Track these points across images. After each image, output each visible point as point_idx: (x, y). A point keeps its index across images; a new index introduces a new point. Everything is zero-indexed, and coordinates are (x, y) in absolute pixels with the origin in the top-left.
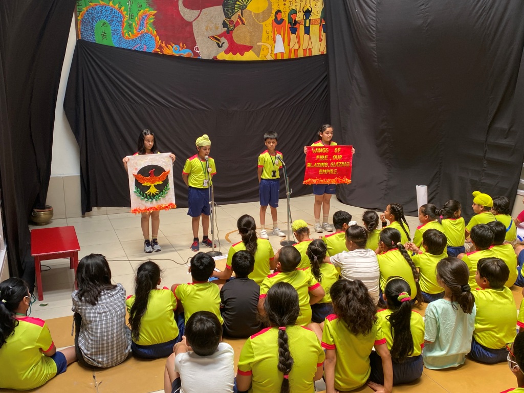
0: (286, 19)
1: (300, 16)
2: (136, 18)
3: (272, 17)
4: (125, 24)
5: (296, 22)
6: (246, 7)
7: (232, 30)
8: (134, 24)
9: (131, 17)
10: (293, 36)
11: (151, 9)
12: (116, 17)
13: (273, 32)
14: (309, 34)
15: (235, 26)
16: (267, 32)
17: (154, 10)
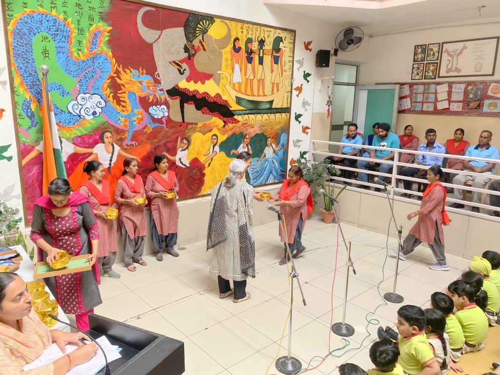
0: (243, 47)
1: (255, 46)
2: (87, 34)
3: (231, 45)
4: (73, 40)
5: (252, 52)
6: (207, 31)
7: (194, 55)
8: (84, 41)
9: (81, 31)
10: (249, 66)
11: (105, 24)
12: (61, 31)
13: (232, 60)
14: (262, 65)
15: (196, 52)
16: (227, 59)
17: (109, 25)
